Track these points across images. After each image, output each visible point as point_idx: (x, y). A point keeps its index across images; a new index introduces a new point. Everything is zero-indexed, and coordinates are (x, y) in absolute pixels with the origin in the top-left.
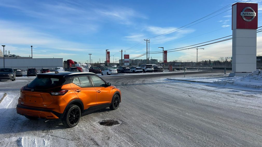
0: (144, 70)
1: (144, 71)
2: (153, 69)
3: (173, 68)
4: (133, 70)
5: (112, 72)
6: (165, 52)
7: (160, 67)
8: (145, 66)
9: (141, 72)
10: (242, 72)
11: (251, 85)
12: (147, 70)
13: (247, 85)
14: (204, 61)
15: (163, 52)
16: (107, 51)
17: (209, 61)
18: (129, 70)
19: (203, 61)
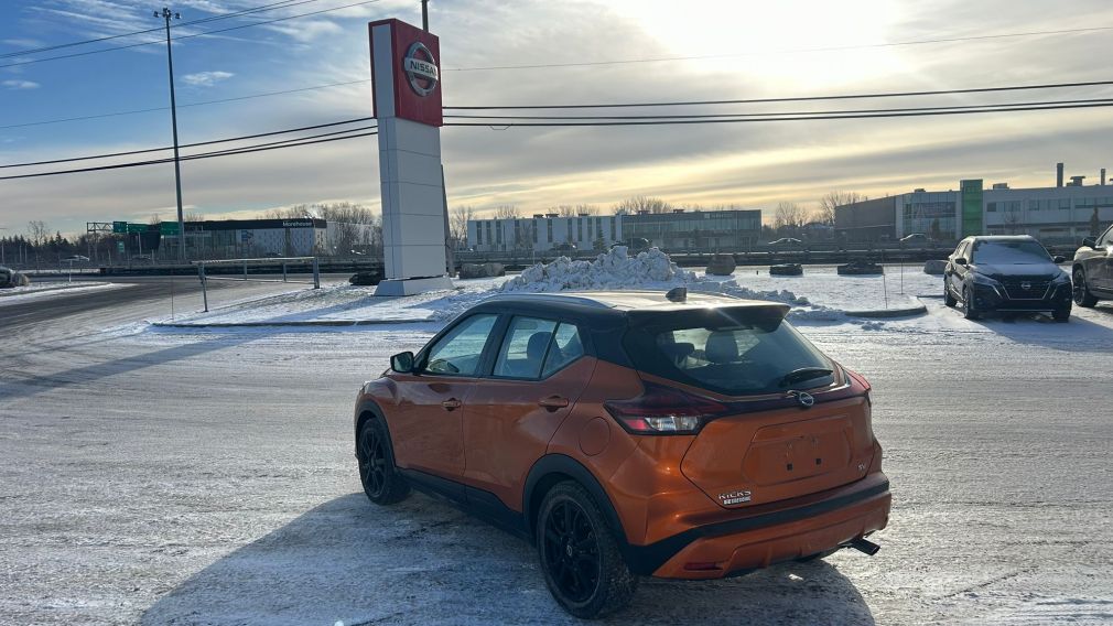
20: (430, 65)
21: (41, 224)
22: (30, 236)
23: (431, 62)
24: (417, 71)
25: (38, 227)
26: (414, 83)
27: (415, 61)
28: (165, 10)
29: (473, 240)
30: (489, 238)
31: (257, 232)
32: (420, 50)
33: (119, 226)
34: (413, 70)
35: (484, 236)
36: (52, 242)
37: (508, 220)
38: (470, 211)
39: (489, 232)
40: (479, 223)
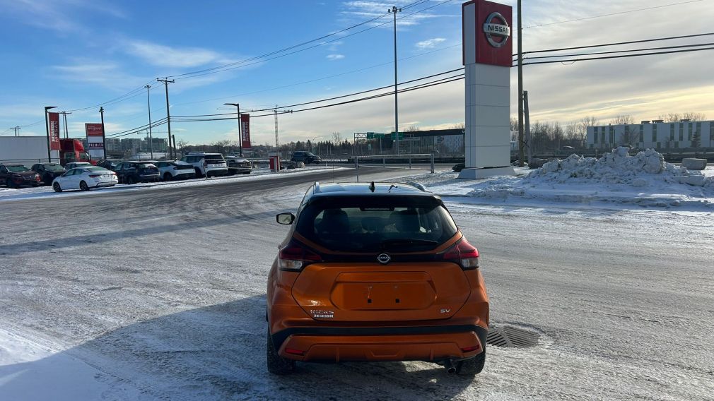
0: (197, 169)
1: (199, 175)
2: (224, 166)
3: (280, 162)
4: (164, 170)
5: (102, 179)
6: (245, 119)
7: (242, 161)
8: (203, 157)
9: (191, 177)
10: (492, 168)
11: (570, 196)
12: (207, 170)
13: (558, 196)
14: (296, 142)
15: (239, 118)
16: (48, 110)
17: (306, 142)
18: (155, 170)
19: (292, 143)
20: (504, 26)
21: (338, 134)
22: (333, 141)
23: (504, 24)
24: (493, 32)
25: (337, 136)
26: (490, 40)
27: (491, 25)
28: (394, 7)
29: (592, 141)
30: (603, 139)
31: (446, 137)
32: (497, 17)
33: (370, 135)
34: (490, 31)
35: (599, 139)
36: (343, 144)
37: (620, 126)
38: (593, 120)
39: (603, 134)
40: (596, 128)
